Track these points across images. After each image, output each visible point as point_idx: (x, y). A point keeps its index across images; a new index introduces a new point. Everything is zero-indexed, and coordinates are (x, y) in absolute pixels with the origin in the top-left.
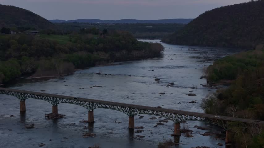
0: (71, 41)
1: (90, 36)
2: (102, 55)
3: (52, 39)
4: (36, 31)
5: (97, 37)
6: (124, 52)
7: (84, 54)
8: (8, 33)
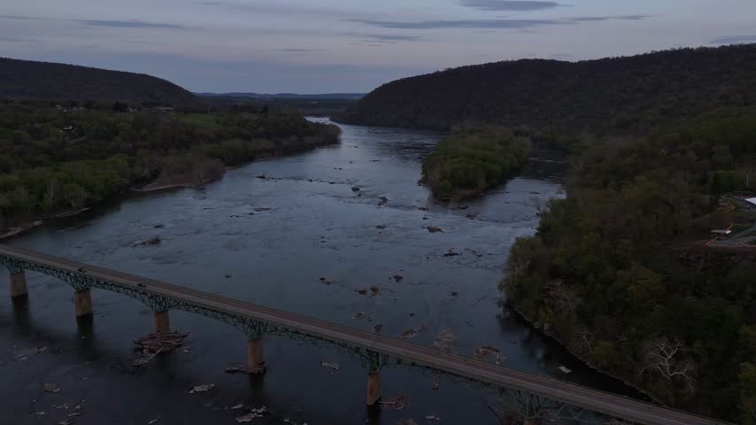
0: (218, 122)
1: (245, 116)
2: (265, 143)
3: (189, 120)
4: (169, 108)
5: (255, 117)
6: (294, 138)
7: (237, 143)
8: (125, 111)
